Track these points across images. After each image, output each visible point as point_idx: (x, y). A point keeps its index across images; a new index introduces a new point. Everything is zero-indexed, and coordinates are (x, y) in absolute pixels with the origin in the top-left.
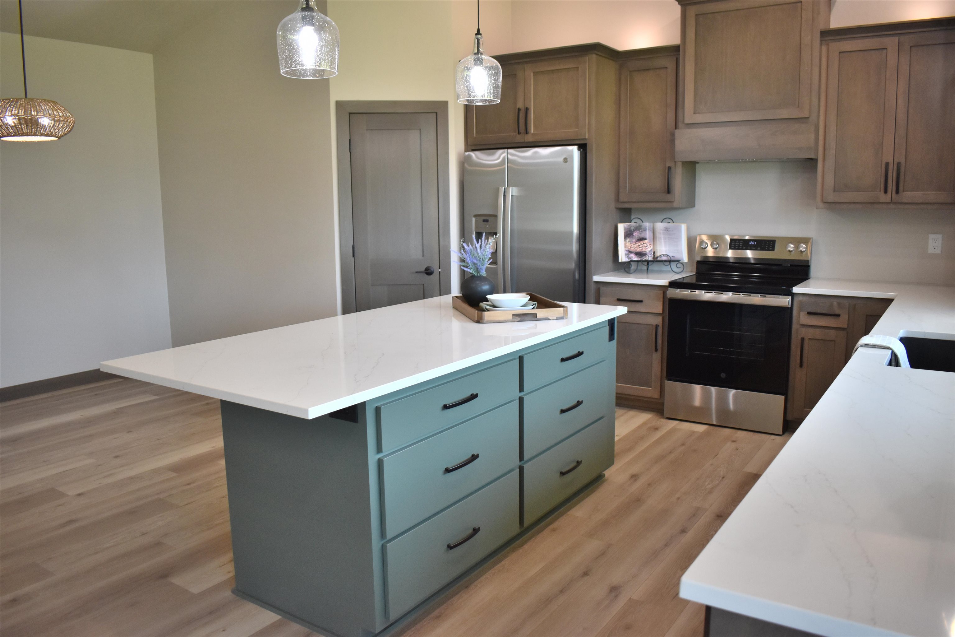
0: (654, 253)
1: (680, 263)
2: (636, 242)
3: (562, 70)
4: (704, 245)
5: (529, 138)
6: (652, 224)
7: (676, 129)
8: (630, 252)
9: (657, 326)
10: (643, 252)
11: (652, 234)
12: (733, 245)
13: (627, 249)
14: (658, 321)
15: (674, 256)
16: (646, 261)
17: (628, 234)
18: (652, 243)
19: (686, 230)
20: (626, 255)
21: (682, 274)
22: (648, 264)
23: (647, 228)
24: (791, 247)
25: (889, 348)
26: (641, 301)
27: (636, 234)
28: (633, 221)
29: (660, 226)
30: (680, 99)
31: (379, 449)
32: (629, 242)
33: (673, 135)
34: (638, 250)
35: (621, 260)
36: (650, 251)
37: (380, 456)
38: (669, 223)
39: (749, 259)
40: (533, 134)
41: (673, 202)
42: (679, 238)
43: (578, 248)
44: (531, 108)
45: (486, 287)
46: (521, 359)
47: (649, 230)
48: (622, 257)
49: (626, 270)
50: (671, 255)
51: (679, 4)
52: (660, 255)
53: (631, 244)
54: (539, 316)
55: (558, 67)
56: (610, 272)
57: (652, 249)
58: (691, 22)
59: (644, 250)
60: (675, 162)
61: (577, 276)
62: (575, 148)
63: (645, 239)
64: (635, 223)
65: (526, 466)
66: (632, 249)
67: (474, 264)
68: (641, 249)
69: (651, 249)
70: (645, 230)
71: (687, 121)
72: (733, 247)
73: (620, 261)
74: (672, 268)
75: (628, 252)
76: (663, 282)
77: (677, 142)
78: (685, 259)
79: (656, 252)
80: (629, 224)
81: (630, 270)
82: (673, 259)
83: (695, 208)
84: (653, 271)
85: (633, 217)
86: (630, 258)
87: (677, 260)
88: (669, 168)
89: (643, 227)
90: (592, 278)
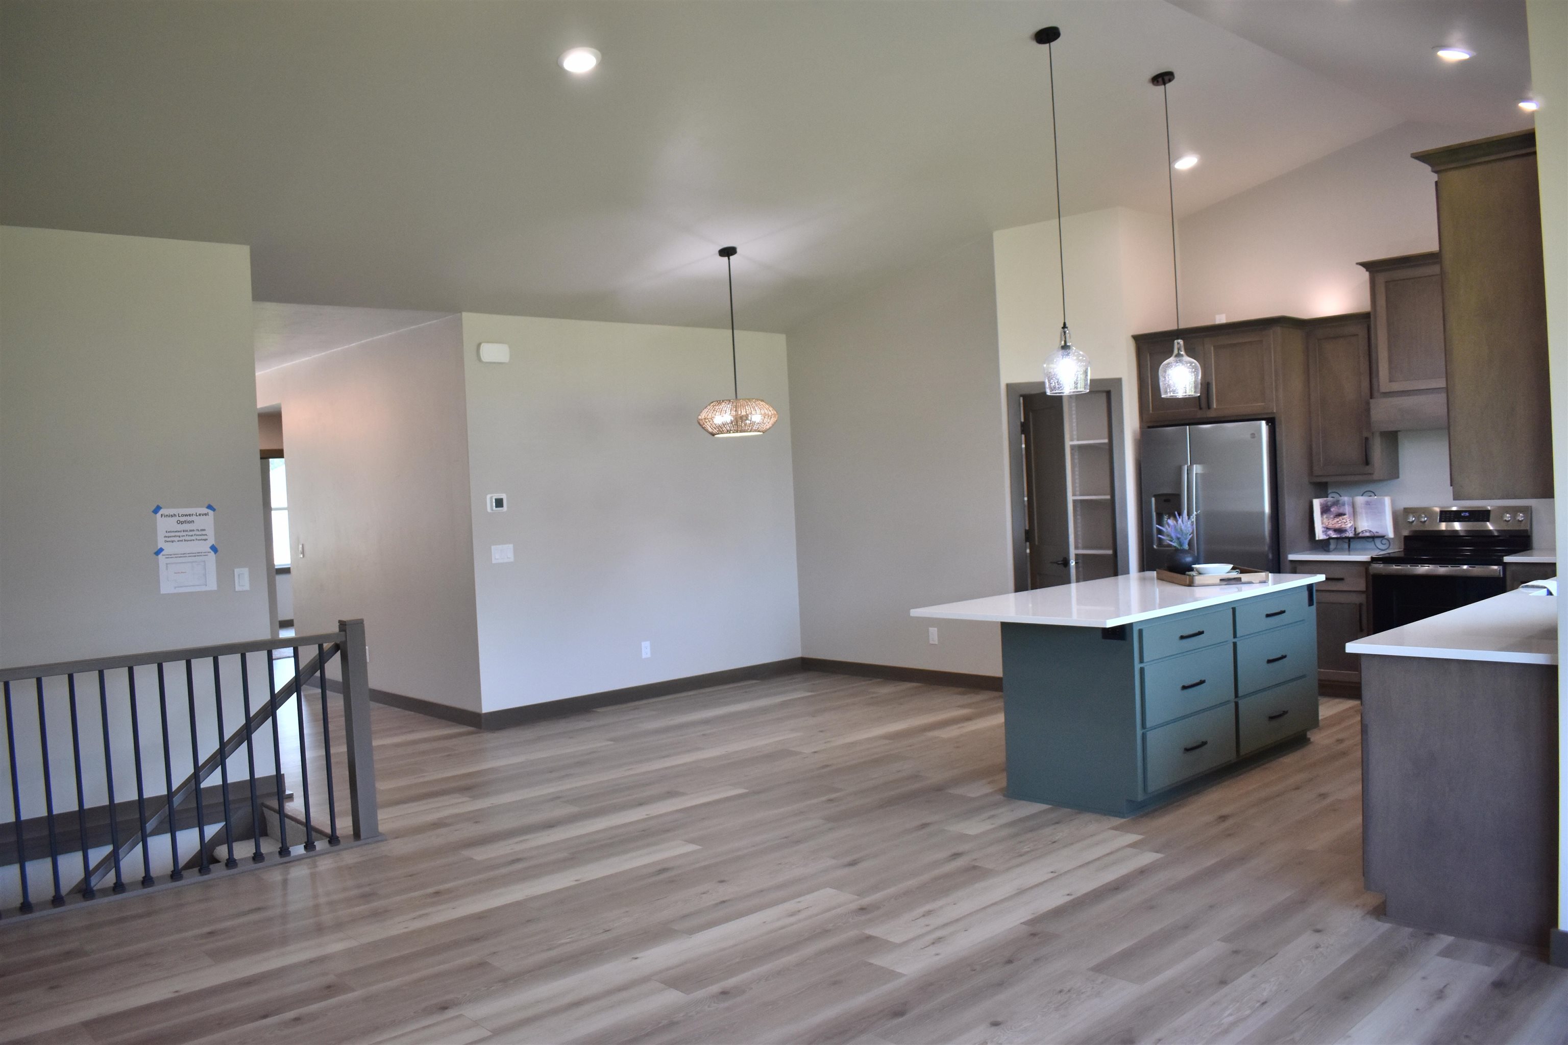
0: (1355, 529)
1: (1386, 539)
2: (1335, 517)
3: (1245, 343)
4: (1411, 519)
5: (1211, 414)
6: (1351, 498)
7: (1371, 398)
8: (1327, 528)
9: (1361, 605)
10: (1342, 528)
11: (1351, 510)
12: (1443, 518)
13: (1324, 526)
14: (1362, 599)
15: (1378, 531)
16: (1346, 538)
17: (1325, 510)
18: (1352, 519)
19: (1390, 504)
20: (1323, 532)
21: (1387, 550)
22: (1349, 541)
23: (1346, 503)
24: (1508, 517)
25: (1545, 588)
26: (1342, 579)
27: (1334, 509)
28: (1330, 496)
29: (1360, 500)
30: (1374, 366)
31: (1141, 660)
32: (1326, 518)
33: (1368, 403)
34: (1337, 526)
35: (1319, 538)
36: (1350, 527)
37: (1142, 665)
38: (1371, 496)
39: (1457, 531)
40: (1215, 409)
41: (1372, 474)
42: (1382, 512)
43: (1270, 528)
44: (1212, 382)
45: (1189, 559)
46: (1234, 610)
47: (1348, 504)
48: (1320, 535)
49: (1325, 549)
50: (1374, 530)
51: (1367, 270)
52: (1362, 531)
53: (1329, 520)
54: (1243, 580)
55: (1241, 340)
56: (1307, 551)
57: (1352, 526)
58: (1381, 290)
59: (1343, 526)
60: (1373, 434)
61: (1270, 556)
62: (1264, 423)
63: (1345, 515)
64: (1332, 497)
65: (1241, 703)
66: (1330, 526)
67: (1178, 539)
68: (1340, 525)
69: (1351, 524)
70: (1344, 505)
71: (1383, 389)
72: (1443, 520)
73: (1317, 539)
74: (1377, 546)
75: (1325, 529)
76: (1364, 557)
77: (1373, 412)
78: (1391, 534)
79: (1357, 529)
80: (1325, 499)
81: (1329, 549)
82: (1376, 534)
83: (1399, 479)
84: (1356, 550)
85: (1329, 491)
86: (1328, 535)
87: (1382, 535)
88: (1367, 439)
89: (1341, 502)
90: (1287, 557)
